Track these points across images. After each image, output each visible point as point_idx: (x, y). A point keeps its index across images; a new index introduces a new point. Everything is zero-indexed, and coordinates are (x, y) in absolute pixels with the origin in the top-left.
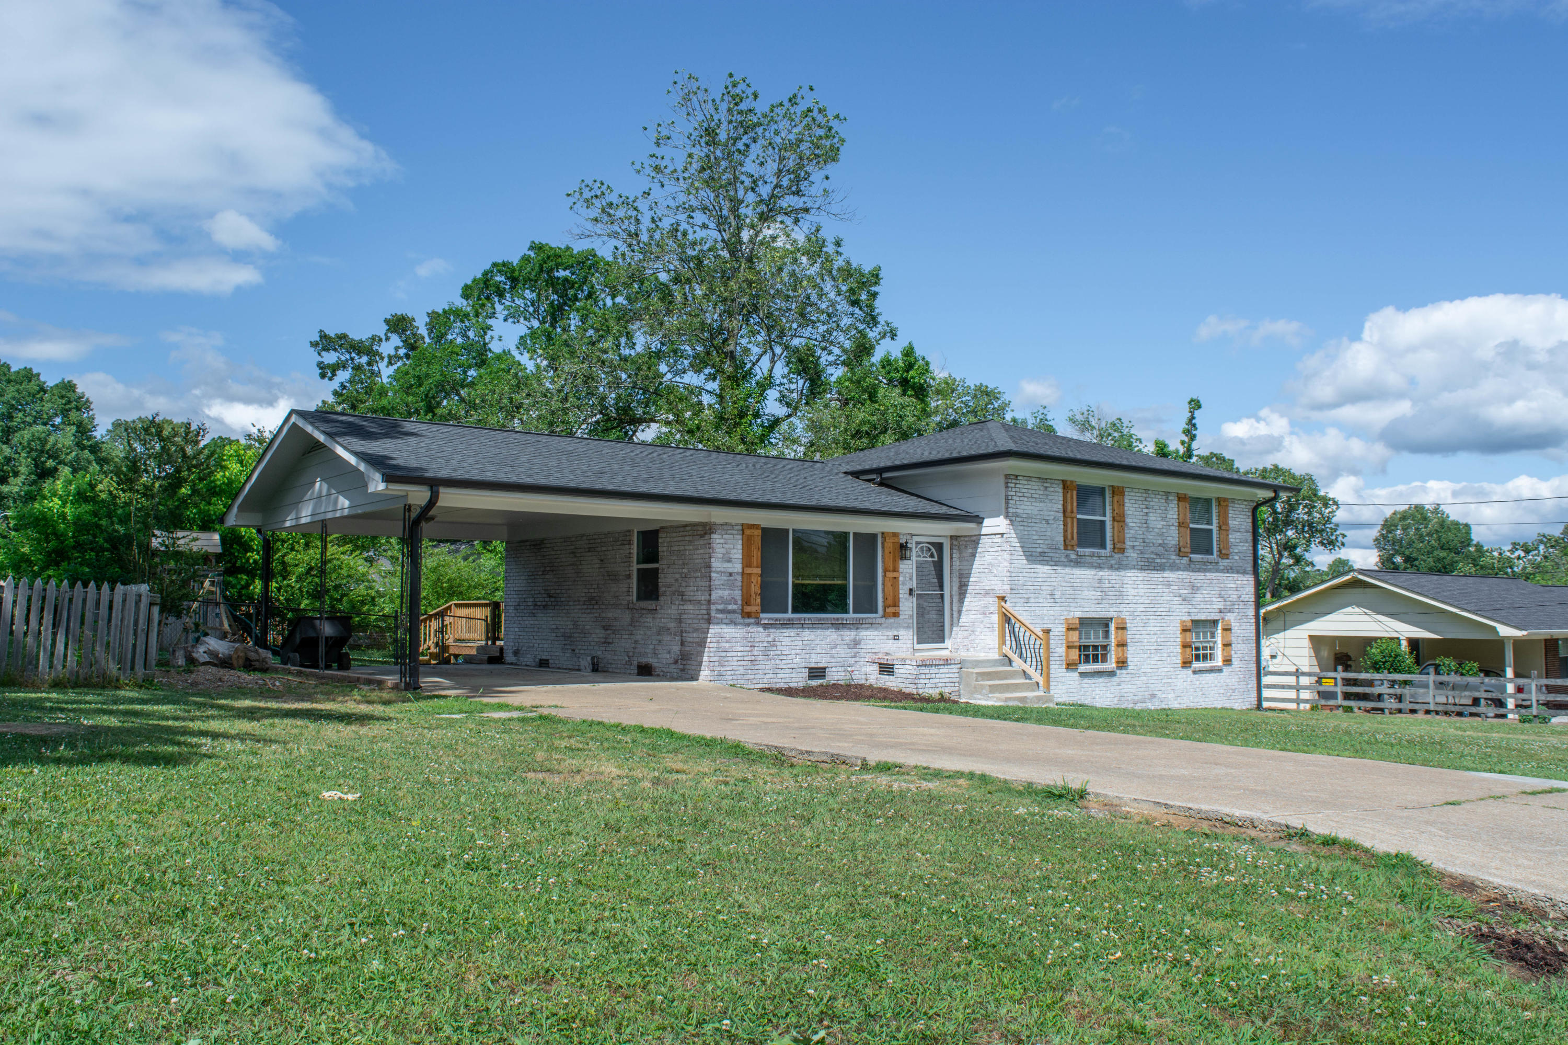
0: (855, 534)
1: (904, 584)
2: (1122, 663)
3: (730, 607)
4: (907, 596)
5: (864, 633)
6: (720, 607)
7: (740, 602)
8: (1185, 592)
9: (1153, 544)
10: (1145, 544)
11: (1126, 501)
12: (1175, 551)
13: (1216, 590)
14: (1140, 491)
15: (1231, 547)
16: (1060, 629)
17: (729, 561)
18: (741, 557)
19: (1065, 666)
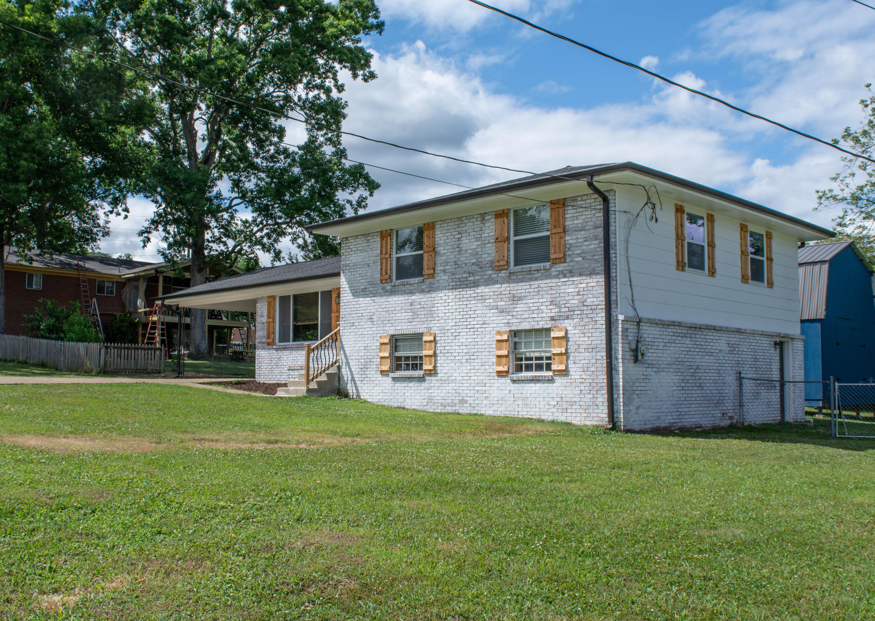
0: (321, 293)
3: (263, 340)
6: (259, 340)
7: (266, 338)
8: (504, 303)
9: (466, 264)
10: (457, 266)
11: (436, 233)
12: (491, 266)
13: (547, 298)
14: (453, 220)
15: (569, 249)
16: (377, 344)
17: (263, 317)
18: (266, 314)
19: (379, 372)
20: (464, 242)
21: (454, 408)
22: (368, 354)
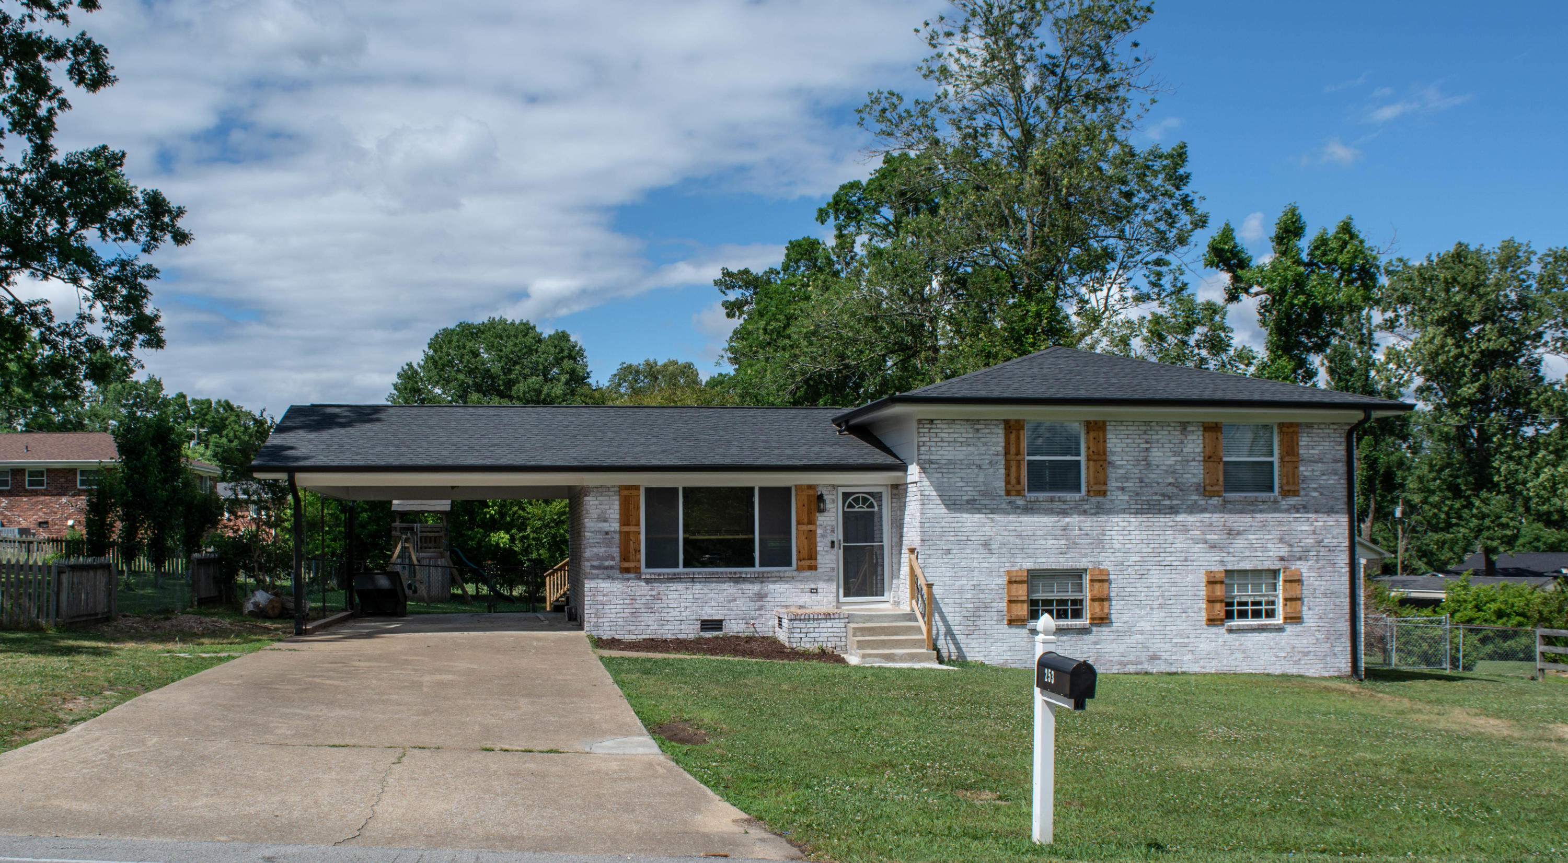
0: (761, 489)
1: (823, 536)
2: (1102, 620)
3: (607, 563)
4: (828, 548)
5: (771, 586)
6: (595, 563)
7: (618, 559)
8: (1216, 537)
9: (1158, 483)
10: (1143, 484)
11: (1108, 437)
12: (1197, 490)
13: (1275, 534)
14: (1136, 424)
15: (1303, 481)
16: (999, 582)
17: (605, 521)
18: (618, 516)
19: (1005, 622)
20: (1154, 454)
21: (1140, 667)
22: (981, 596)
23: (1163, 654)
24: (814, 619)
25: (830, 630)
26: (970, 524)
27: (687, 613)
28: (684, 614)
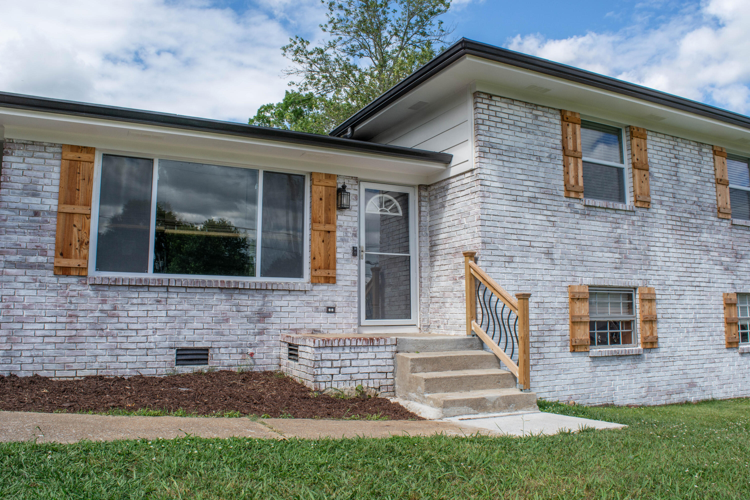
0: (267, 174)
1: (343, 240)
2: (652, 345)
3: (32, 259)
4: (349, 256)
5: (277, 303)
6: (13, 258)
7: (51, 253)
8: (728, 259)
11: (647, 146)
12: (713, 211)
16: (563, 300)
17: (35, 194)
18: (56, 189)
19: (569, 349)
20: (682, 171)
21: (682, 396)
22: (546, 316)
23: (698, 380)
24: (351, 347)
25: (372, 362)
26: (532, 227)
27: (157, 337)
28: (151, 339)
